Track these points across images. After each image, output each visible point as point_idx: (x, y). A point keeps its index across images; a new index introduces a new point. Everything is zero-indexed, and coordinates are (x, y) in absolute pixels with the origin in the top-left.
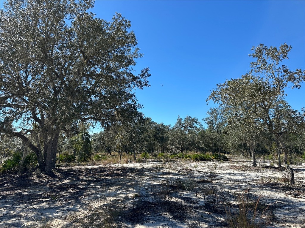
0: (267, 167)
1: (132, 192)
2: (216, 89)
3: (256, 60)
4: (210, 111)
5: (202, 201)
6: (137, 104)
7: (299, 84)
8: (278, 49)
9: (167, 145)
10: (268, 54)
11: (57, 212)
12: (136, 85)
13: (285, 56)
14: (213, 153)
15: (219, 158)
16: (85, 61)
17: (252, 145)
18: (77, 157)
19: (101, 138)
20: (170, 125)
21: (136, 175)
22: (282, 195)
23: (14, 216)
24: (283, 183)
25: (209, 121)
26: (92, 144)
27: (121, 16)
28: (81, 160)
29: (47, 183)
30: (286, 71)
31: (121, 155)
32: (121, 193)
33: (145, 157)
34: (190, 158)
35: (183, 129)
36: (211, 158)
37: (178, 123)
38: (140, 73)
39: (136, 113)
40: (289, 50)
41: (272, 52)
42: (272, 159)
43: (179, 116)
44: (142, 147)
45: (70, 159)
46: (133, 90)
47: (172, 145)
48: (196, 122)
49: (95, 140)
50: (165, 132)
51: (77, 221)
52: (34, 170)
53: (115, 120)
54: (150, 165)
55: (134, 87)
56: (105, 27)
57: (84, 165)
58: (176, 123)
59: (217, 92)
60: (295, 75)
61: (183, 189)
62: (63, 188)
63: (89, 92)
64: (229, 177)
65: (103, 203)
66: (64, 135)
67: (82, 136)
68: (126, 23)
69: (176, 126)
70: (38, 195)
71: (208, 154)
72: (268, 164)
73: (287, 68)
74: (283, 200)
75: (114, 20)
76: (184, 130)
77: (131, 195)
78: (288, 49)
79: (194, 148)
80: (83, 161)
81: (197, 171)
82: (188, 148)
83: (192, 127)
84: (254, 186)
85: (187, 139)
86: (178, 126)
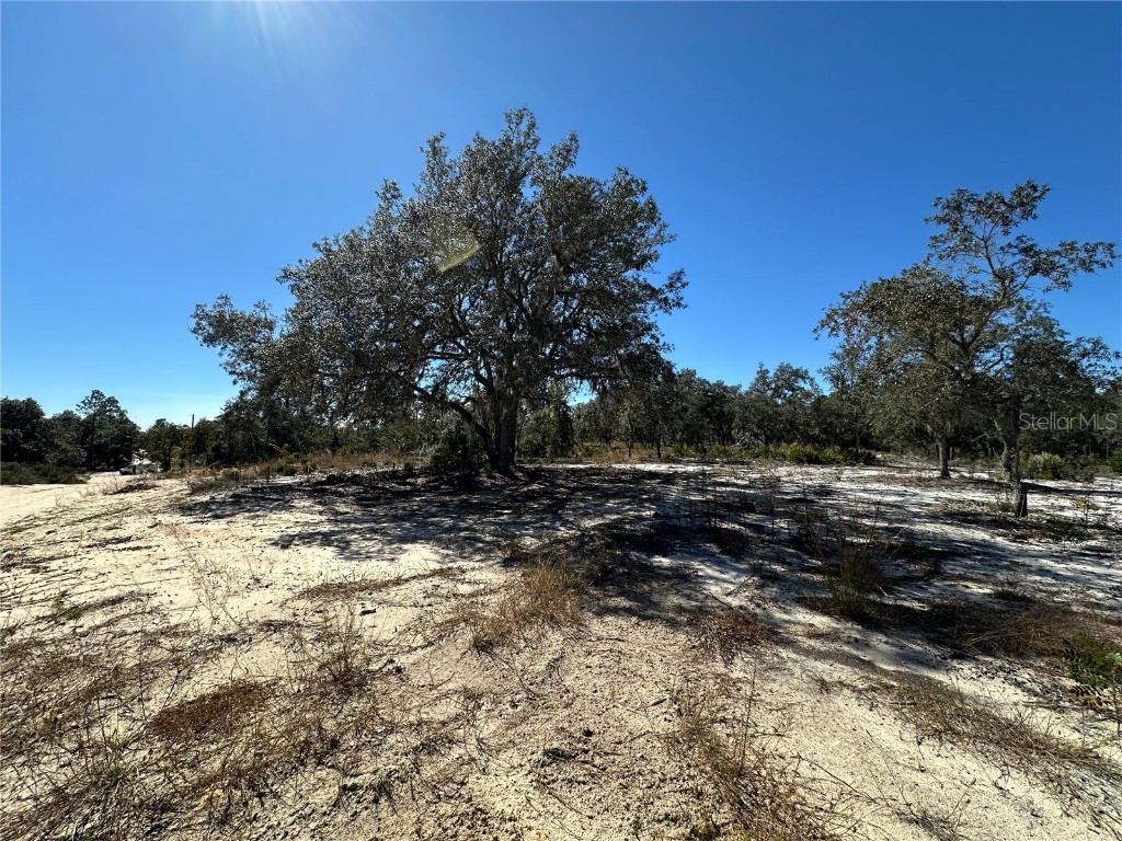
0: (980, 482)
1: (650, 509)
2: (838, 303)
3: (942, 229)
4: (840, 351)
5: (785, 533)
6: (661, 344)
7: (1065, 279)
8: (1008, 198)
9: (730, 428)
11: (527, 529)
12: (657, 307)
13: (1026, 214)
14: (845, 447)
15: (856, 460)
16: (562, 269)
17: (941, 429)
18: (549, 449)
19: (590, 412)
20: (740, 386)
21: (659, 483)
23: (466, 529)
24: (999, 513)
25: (835, 374)
26: (574, 425)
27: (627, 173)
28: (555, 454)
29: (504, 487)
30: (1027, 251)
31: (631, 447)
32: (630, 510)
33: (680, 453)
34: (784, 457)
35: (770, 393)
36: (834, 460)
37: (757, 380)
38: (667, 282)
39: (659, 362)
40: (1039, 197)
41: (987, 205)
43: (761, 366)
44: (674, 433)
45: (537, 451)
46: (650, 316)
47: (743, 428)
48: (803, 378)
49: (579, 417)
50: (728, 402)
51: (559, 541)
52: (481, 466)
53: (617, 377)
54: (691, 469)
55: (653, 310)
56: (597, 194)
57: (562, 463)
58: (754, 381)
59: (840, 312)
60: (1057, 259)
61: (751, 510)
62: (530, 496)
63: (569, 326)
64: (866, 495)
65: (599, 521)
66: (524, 407)
67: (557, 409)
68: (638, 184)
69: (753, 388)
70: (494, 505)
71: (829, 452)
72: (985, 476)
74: (976, 544)
75: (614, 183)
76: (773, 395)
77: (648, 513)
78: (1037, 194)
79: (797, 438)
80: (561, 456)
81: (792, 482)
82: (783, 437)
83: (793, 390)
84: (916, 515)
85: (780, 415)
86: (759, 386)
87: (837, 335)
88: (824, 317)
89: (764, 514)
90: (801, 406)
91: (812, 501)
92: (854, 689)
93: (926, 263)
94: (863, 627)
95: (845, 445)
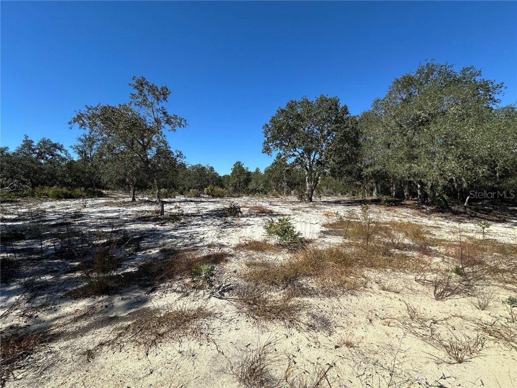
0: (146, 202)
2: (84, 110)
3: (136, 92)
4: (83, 138)
5: (52, 249)
7: (174, 128)
8: (159, 89)
10: (149, 91)
13: (165, 99)
14: (86, 188)
15: (94, 195)
17: (132, 180)
20: (7, 148)
22: (151, 226)
24: (156, 215)
25: (80, 149)
30: (165, 113)
34: (48, 195)
35: (34, 155)
36: (81, 195)
37: (23, 146)
41: (153, 89)
42: (152, 193)
43: (26, 137)
47: (12, 178)
48: (60, 149)
58: (20, 146)
59: (86, 116)
60: (173, 120)
61: (21, 237)
64: (100, 214)
69: (20, 151)
71: (78, 191)
72: (147, 199)
73: (166, 111)
74: (150, 231)
76: (37, 157)
78: (168, 93)
79: (56, 183)
81: (55, 212)
82: (46, 183)
83: (53, 155)
84: (126, 221)
85: (44, 170)
86: (26, 150)
87: (85, 129)
88: (75, 116)
89: (33, 239)
90: (59, 165)
91: (70, 223)
92: (109, 343)
93: (130, 104)
94: (109, 295)
95: (86, 187)
